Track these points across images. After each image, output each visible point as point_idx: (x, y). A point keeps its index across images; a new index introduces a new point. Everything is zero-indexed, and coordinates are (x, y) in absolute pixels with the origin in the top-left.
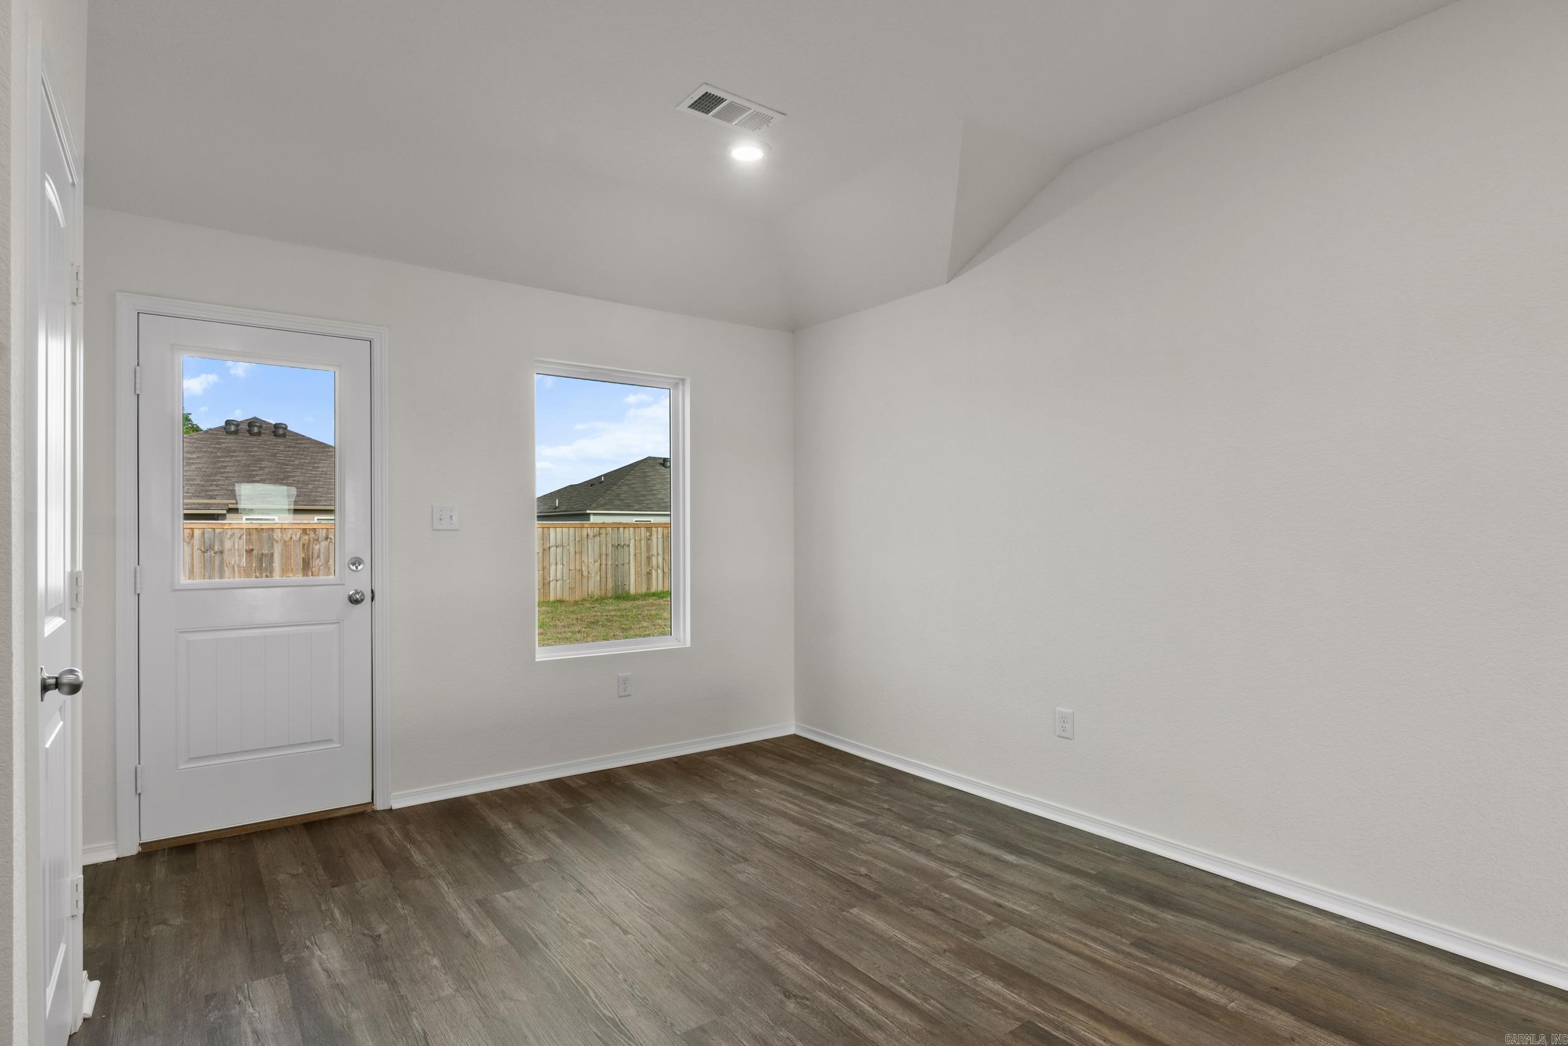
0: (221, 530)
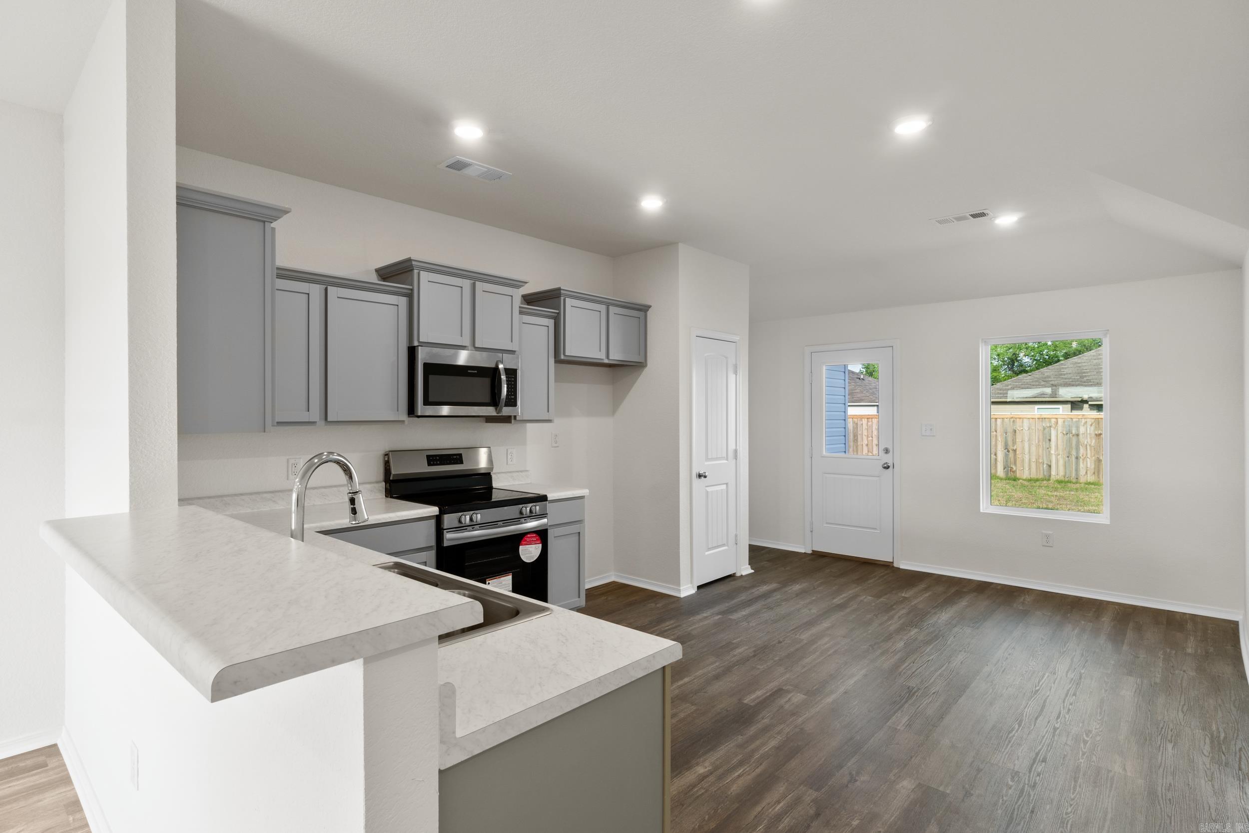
0: (1077, 419)
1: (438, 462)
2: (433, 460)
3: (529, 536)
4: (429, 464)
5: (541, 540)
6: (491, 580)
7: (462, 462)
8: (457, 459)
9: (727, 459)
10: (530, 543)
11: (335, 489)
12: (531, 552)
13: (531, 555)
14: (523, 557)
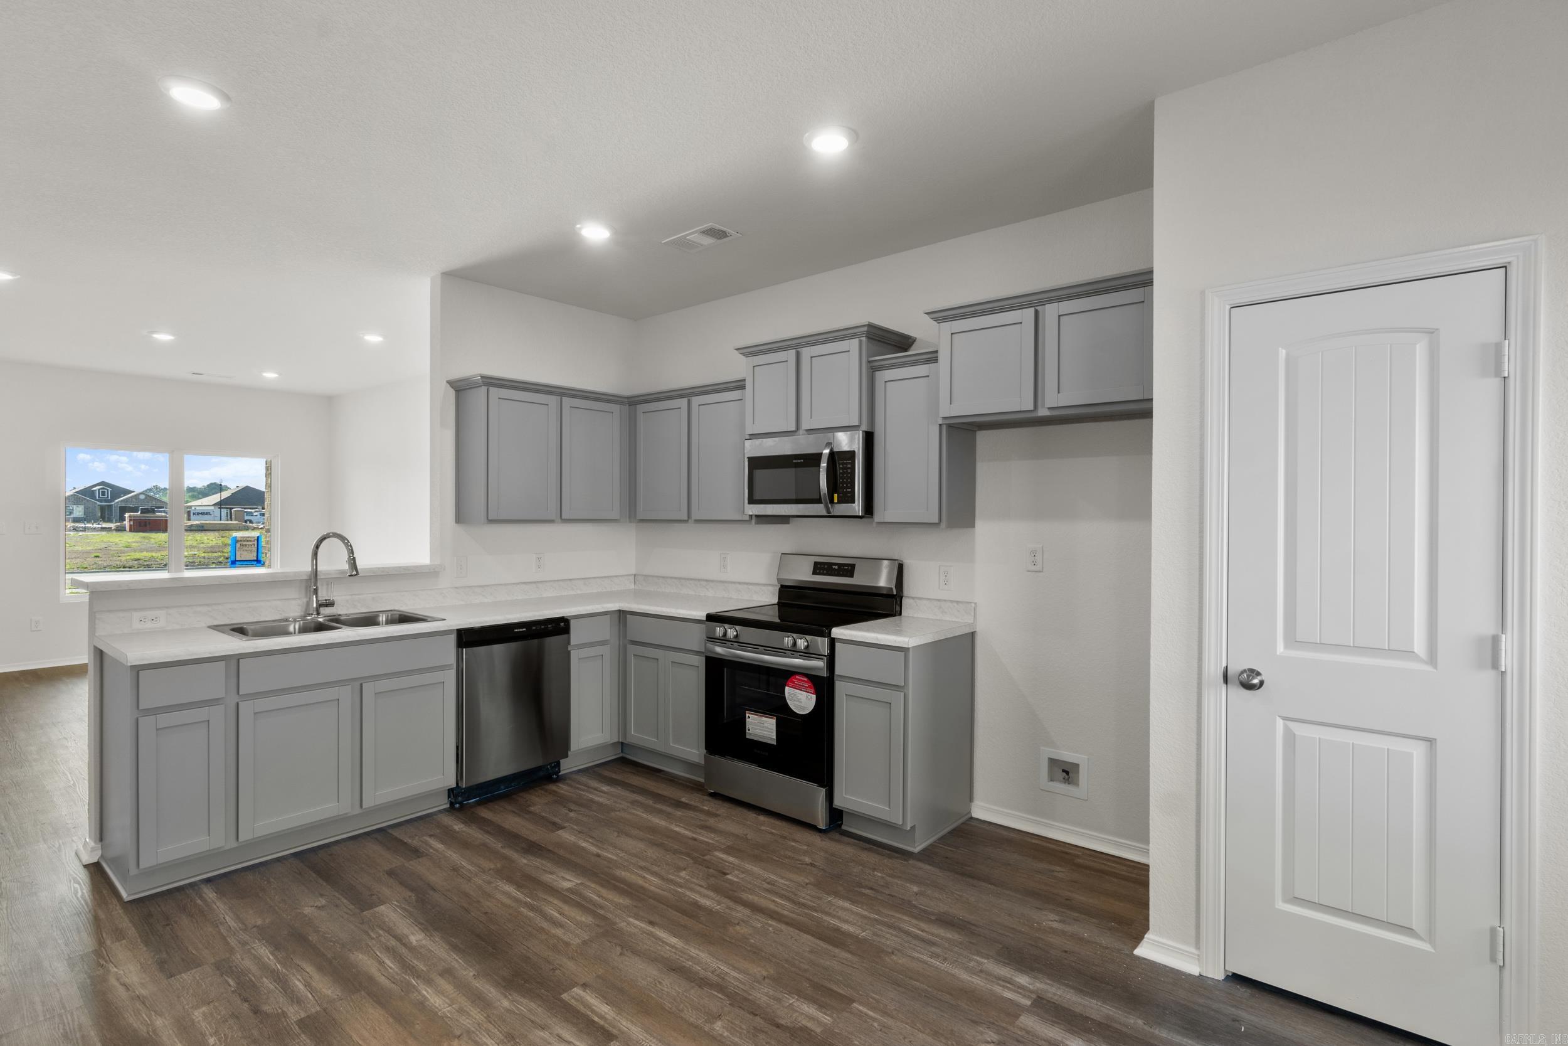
1: (825, 572)
2: (820, 569)
3: (797, 677)
4: (814, 573)
7: (852, 576)
8: (847, 570)
9: (1432, 661)
10: (799, 688)
11: (746, 586)
12: (801, 701)
13: (802, 705)
14: (789, 702)
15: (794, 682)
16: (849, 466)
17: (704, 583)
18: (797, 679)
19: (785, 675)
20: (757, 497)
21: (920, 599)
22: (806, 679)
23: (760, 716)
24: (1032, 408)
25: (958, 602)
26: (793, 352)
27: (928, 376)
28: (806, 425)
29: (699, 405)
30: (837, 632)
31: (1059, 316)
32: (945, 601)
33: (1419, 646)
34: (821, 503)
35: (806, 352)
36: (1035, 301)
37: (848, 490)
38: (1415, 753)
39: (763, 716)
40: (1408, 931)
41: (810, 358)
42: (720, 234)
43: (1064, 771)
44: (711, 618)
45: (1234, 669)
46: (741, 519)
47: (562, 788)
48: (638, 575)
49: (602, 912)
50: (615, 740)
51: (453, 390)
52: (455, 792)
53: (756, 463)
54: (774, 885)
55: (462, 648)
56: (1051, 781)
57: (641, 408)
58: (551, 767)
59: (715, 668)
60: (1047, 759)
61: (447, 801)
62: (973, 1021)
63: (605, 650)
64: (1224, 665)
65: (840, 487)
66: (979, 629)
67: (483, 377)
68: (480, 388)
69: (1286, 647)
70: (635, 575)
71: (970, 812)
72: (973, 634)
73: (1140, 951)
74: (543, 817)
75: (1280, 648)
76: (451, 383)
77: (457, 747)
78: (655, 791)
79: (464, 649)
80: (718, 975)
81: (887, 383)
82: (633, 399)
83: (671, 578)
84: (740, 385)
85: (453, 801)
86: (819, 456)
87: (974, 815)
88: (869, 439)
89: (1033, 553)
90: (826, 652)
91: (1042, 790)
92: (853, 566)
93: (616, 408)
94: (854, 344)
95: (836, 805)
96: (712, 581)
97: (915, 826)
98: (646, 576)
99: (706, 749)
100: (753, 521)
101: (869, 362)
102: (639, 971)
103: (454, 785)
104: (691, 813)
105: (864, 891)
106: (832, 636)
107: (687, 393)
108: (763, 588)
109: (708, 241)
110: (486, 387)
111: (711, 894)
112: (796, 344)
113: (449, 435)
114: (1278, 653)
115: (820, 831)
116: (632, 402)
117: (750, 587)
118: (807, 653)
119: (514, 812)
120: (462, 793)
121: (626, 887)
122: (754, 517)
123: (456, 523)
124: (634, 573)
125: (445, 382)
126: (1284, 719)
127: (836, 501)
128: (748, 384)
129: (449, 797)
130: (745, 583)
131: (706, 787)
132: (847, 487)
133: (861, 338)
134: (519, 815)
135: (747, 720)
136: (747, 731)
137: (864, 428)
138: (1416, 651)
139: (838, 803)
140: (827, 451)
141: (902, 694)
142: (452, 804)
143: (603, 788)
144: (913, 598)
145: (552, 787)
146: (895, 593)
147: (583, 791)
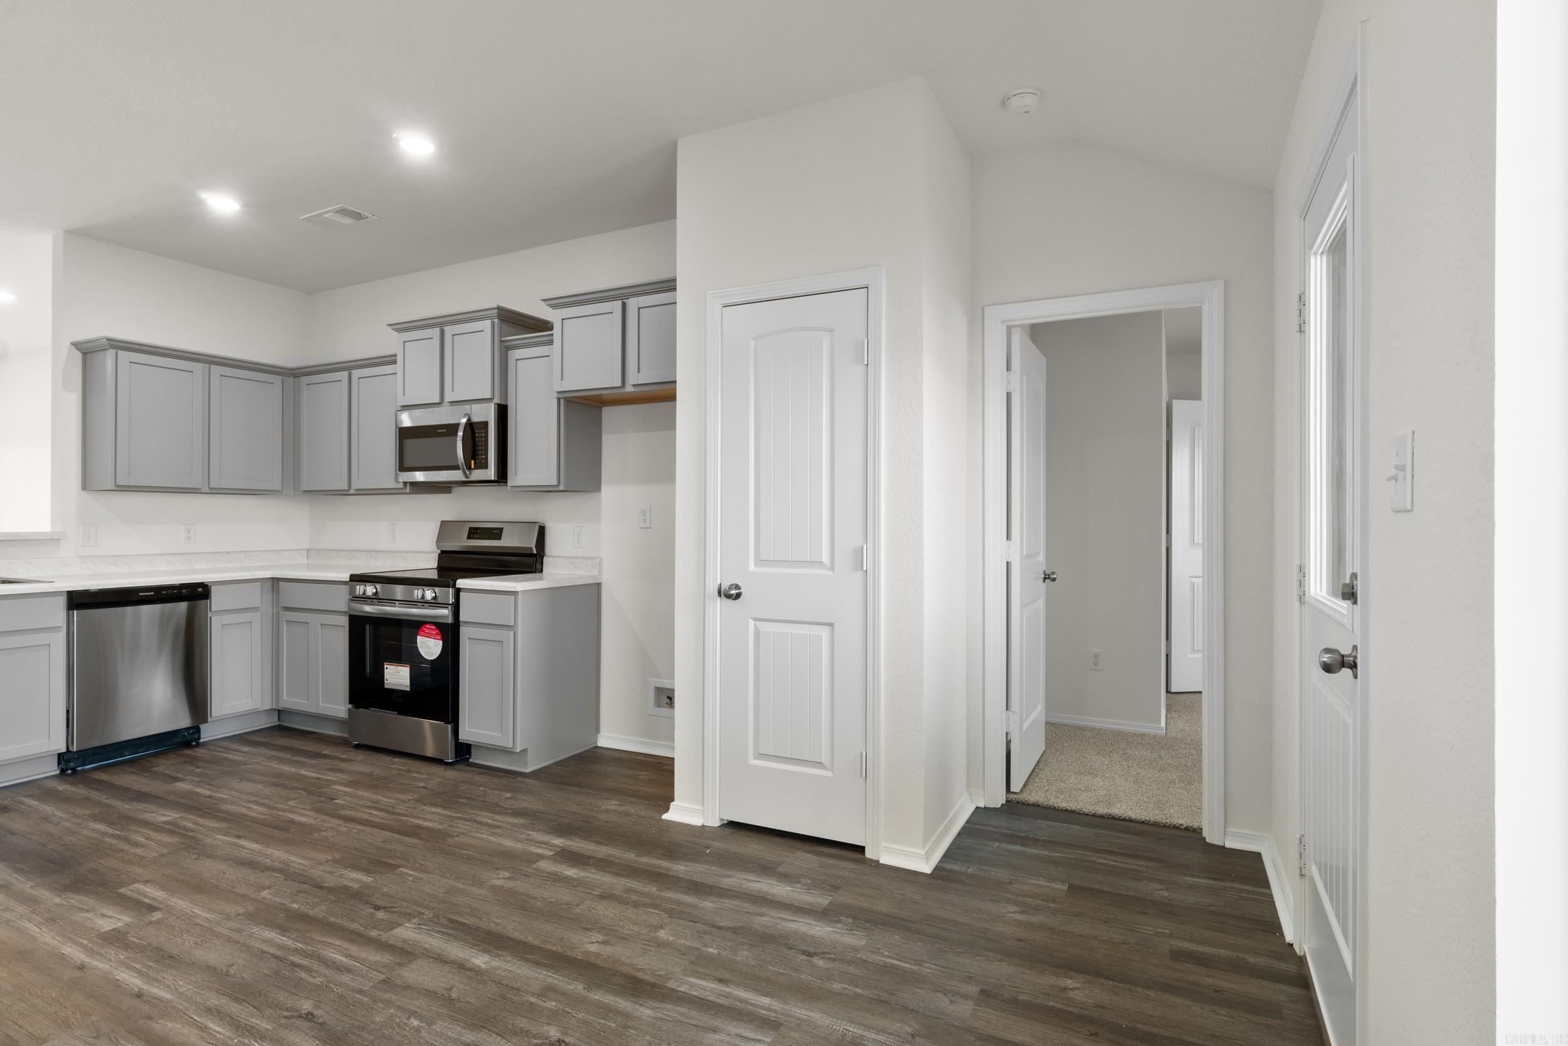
2: (474, 534)
3: (427, 626)
4: (468, 539)
5: (442, 635)
6: (390, 665)
7: (499, 539)
8: (497, 533)
9: (832, 568)
10: (428, 636)
12: (430, 647)
13: (431, 651)
14: (421, 650)
15: (424, 631)
16: (483, 435)
17: (373, 554)
18: (427, 628)
19: (417, 626)
20: (407, 464)
21: (558, 557)
22: (434, 627)
23: (397, 665)
24: (620, 385)
25: (587, 558)
26: (437, 331)
27: (548, 356)
28: (448, 397)
29: (359, 378)
30: (461, 583)
31: (639, 308)
32: (577, 557)
33: (825, 559)
34: (460, 469)
35: (449, 330)
36: (621, 295)
37: (483, 457)
38: (823, 635)
39: (399, 666)
40: (819, 764)
41: (451, 336)
42: (358, 216)
43: (668, 697)
44: (357, 579)
45: (725, 586)
46: (396, 487)
47: (200, 752)
48: (311, 549)
49: (191, 834)
50: (268, 706)
51: (79, 352)
52: (65, 757)
53: (405, 434)
54: (377, 803)
55: (73, 610)
56: (658, 707)
57: (305, 380)
58: (188, 733)
59: (357, 624)
60: (653, 688)
61: (56, 768)
62: (496, 868)
63: (255, 617)
64: (719, 583)
65: (475, 454)
66: (606, 580)
67: (108, 340)
68: (107, 351)
69: (756, 565)
70: (308, 550)
71: (596, 742)
72: (599, 585)
73: (665, 816)
74: (166, 774)
75: (752, 567)
76: (76, 345)
77: (68, 712)
78: (298, 748)
79: (75, 611)
80: (284, 864)
81: (518, 361)
82: (297, 371)
83: (343, 550)
84: (391, 360)
85: (64, 767)
86: (457, 426)
87: (599, 744)
88: (502, 412)
89: (644, 512)
90: (451, 600)
91: (650, 715)
92: (501, 530)
93: (277, 380)
94: (487, 325)
95: (461, 739)
96: (381, 552)
97: (526, 749)
98: (318, 550)
99: (350, 702)
100: (408, 490)
101: (502, 342)
102: (209, 868)
103: (64, 750)
104: (327, 761)
105: (460, 800)
106: (457, 587)
107: (348, 367)
108: (427, 555)
109: (347, 221)
110: (115, 351)
111: (312, 813)
112: (440, 323)
113: (73, 401)
114: (750, 570)
115: (447, 764)
116: (295, 374)
117: (416, 555)
118: (435, 603)
119: (133, 773)
120: (75, 758)
121: (227, 816)
122: (408, 484)
123: (82, 490)
124: (308, 548)
125: (69, 343)
126: (755, 619)
127: (473, 467)
128: (399, 359)
129: (59, 763)
130: (411, 552)
131: (350, 740)
132: (482, 455)
133: (494, 320)
134: (138, 774)
135: (386, 671)
136: (386, 681)
137: (497, 400)
138: (824, 561)
139: (463, 737)
140: (464, 421)
141: (512, 633)
142: (63, 771)
143: (243, 749)
144: (552, 557)
145: (188, 752)
146: (535, 552)
147: (220, 752)
